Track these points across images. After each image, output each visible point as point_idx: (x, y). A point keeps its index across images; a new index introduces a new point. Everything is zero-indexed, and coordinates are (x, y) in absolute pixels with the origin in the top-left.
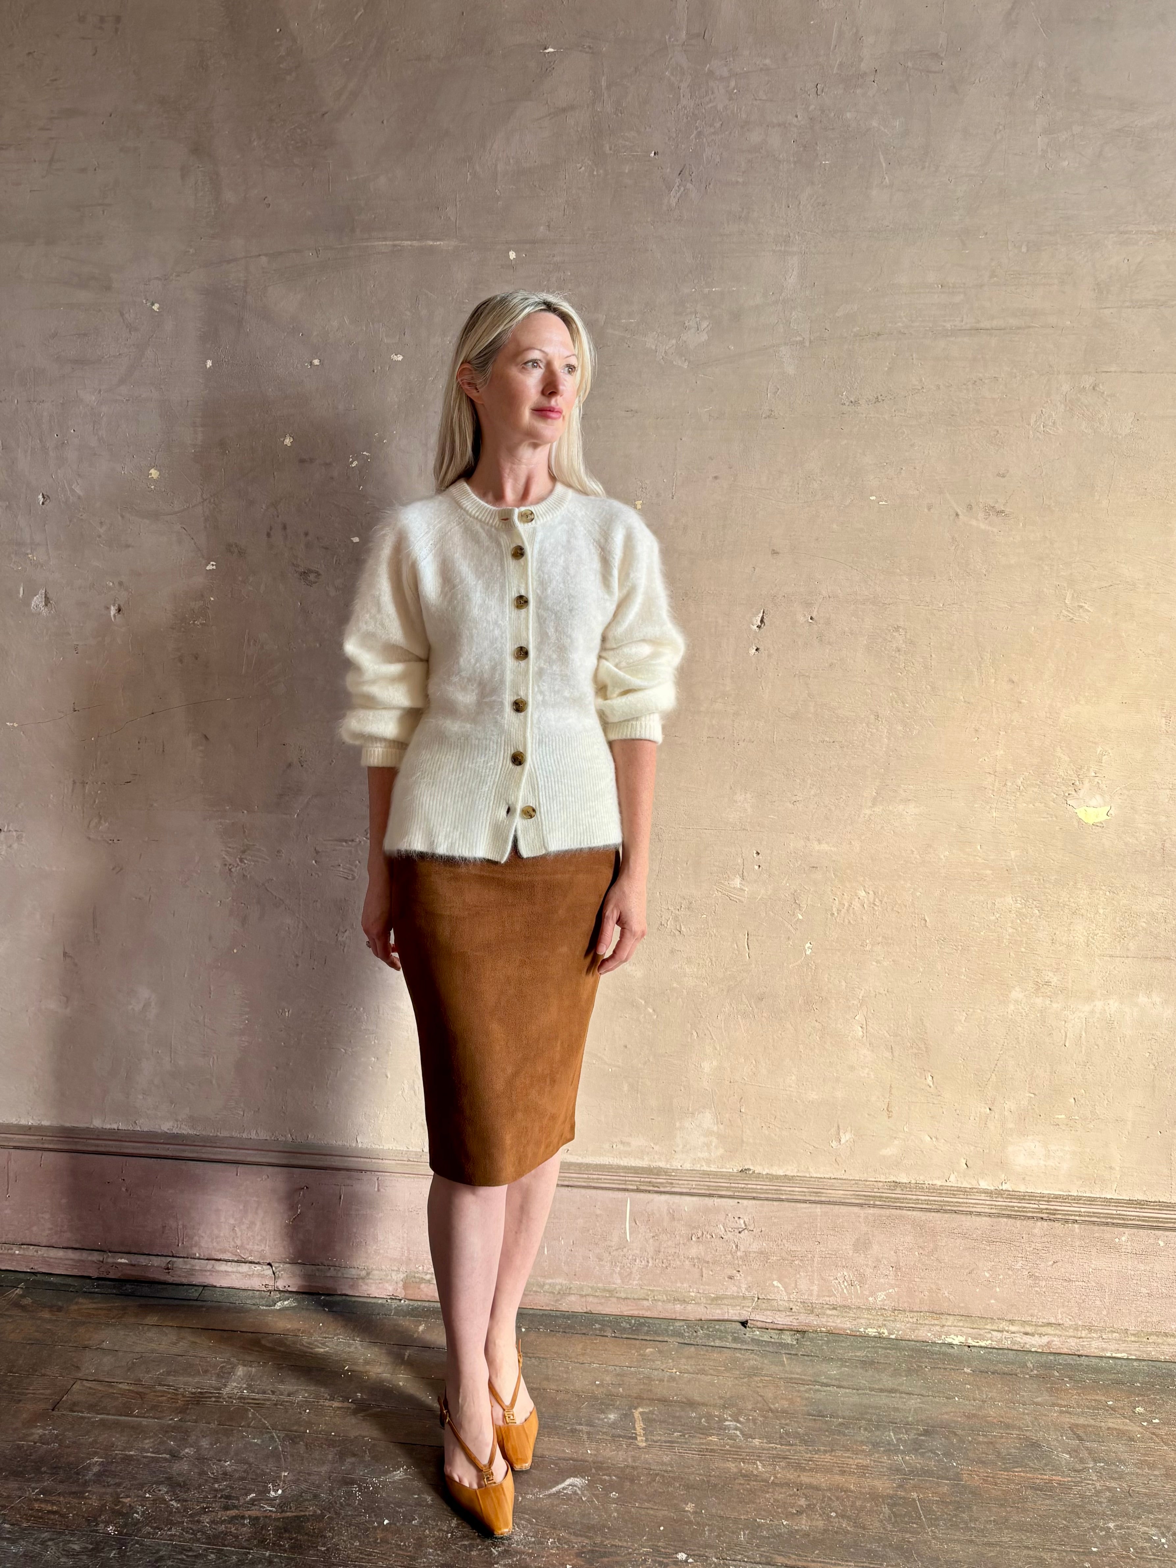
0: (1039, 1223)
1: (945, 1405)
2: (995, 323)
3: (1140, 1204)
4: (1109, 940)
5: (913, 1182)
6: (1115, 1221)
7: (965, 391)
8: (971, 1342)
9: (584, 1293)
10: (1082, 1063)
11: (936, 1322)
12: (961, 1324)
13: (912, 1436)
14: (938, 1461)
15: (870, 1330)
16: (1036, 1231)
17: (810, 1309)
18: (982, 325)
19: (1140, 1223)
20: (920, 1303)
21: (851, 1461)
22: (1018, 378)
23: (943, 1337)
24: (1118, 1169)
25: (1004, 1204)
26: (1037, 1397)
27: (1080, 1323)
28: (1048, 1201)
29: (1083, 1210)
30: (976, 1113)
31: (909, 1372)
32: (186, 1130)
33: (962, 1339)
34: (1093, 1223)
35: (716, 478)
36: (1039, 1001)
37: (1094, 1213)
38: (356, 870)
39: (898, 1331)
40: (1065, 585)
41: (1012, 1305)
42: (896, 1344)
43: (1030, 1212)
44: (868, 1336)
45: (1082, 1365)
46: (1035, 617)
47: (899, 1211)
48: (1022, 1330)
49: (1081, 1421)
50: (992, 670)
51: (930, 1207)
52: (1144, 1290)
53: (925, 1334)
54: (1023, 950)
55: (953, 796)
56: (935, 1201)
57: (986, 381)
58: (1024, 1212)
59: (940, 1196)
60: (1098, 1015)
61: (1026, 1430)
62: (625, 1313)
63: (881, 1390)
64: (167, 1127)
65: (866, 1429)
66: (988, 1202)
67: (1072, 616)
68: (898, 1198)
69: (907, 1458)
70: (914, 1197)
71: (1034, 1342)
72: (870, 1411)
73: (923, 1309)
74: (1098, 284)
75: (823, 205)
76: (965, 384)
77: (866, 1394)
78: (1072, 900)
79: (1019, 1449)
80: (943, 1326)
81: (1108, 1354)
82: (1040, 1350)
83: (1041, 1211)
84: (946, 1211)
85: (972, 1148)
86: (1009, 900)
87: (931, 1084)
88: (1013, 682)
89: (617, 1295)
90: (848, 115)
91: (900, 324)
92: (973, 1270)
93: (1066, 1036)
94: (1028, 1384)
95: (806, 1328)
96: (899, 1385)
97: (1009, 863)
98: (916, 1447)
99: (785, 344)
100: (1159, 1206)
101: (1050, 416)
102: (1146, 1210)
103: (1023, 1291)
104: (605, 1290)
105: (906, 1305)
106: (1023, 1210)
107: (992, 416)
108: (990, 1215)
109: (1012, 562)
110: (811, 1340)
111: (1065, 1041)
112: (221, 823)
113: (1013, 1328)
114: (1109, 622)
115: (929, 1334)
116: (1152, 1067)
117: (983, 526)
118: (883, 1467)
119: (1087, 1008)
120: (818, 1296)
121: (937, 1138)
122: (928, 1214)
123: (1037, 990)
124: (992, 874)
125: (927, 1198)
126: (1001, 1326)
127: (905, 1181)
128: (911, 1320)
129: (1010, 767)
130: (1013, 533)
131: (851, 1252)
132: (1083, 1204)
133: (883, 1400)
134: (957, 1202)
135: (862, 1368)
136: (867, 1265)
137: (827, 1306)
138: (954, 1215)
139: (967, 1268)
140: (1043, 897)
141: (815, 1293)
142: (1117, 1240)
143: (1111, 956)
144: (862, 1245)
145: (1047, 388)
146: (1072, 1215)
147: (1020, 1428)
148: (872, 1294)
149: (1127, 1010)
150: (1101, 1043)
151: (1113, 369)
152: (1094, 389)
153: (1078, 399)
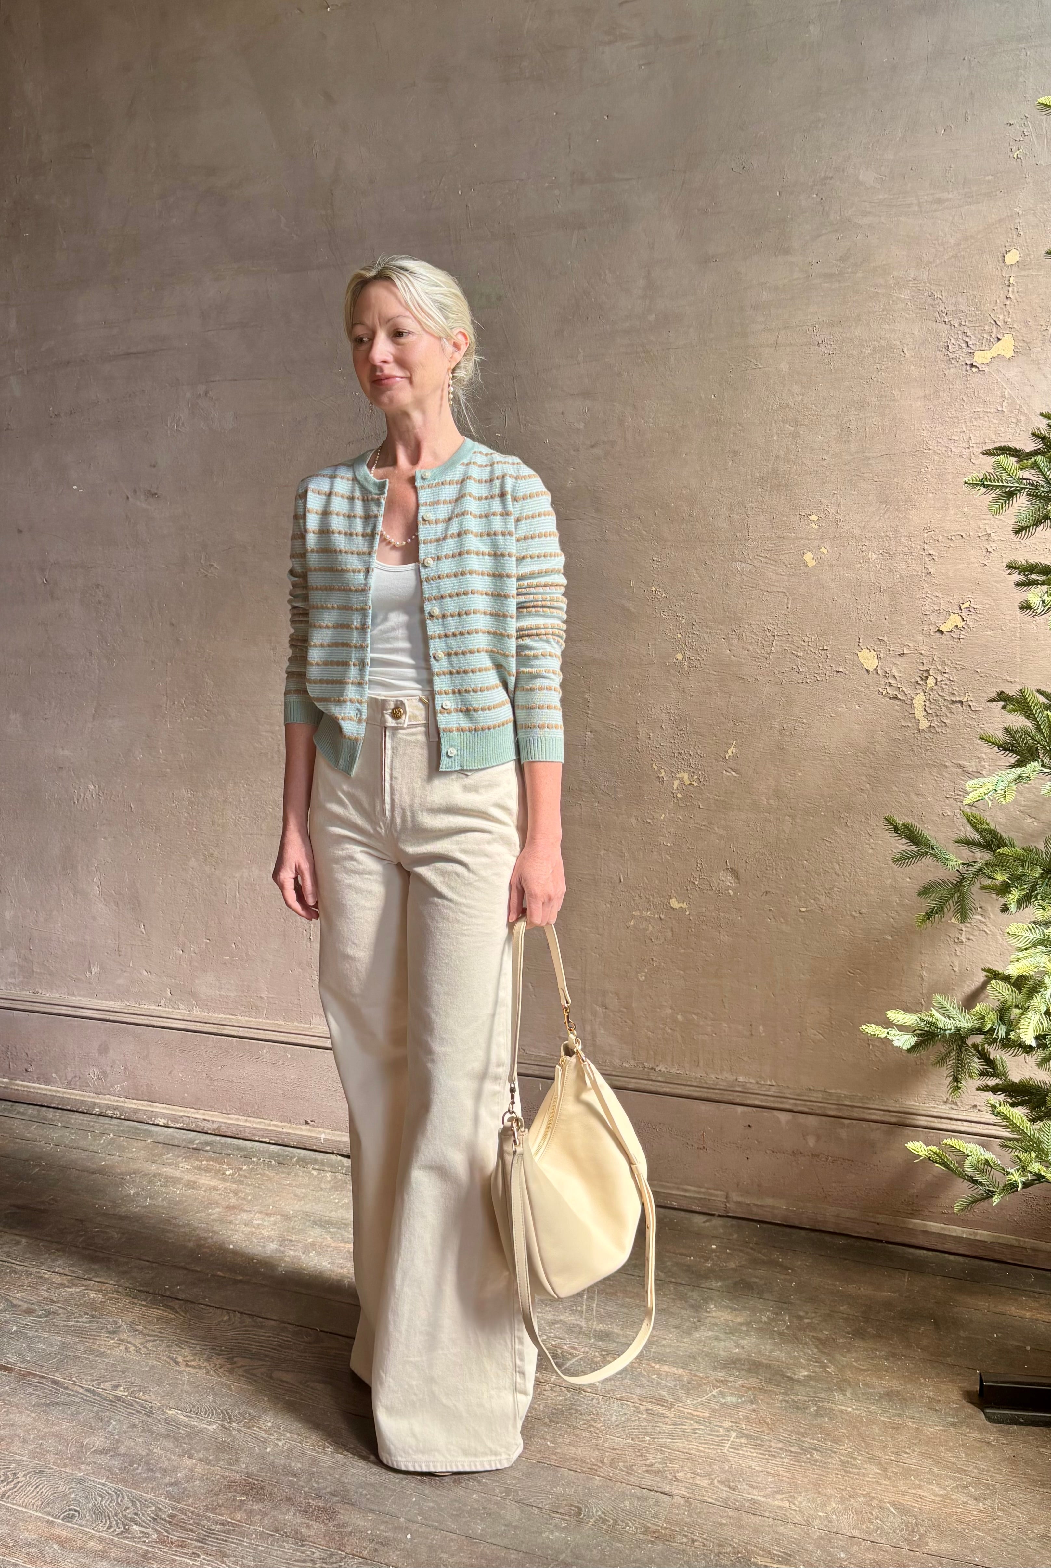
6: (259, 1037)
8: (170, 1124)
10: (236, 916)
11: (148, 1108)
12: (163, 1110)
15: (108, 1111)
18: (132, 351)
20: (141, 1094)
22: (157, 390)
23: (152, 1119)
24: (266, 998)
30: (174, 954)
33: (166, 1122)
34: (246, 1038)
36: (207, 868)
40: (200, 549)
43: (205, 1028)
46: (184, 572)
47: (124, 1025)
50: (160, 614)
51: (144, 1023)
52: (279, 1091)
54: (195, 829)
57: (138, 394)
60: (244, 879)
67: (206, 570)
73: (143, 1099)
74: (202, 313)
78: (223, 791)
82: (213, 1132)
84: (153, 1026)
85: (173, 980)
86: (183, 791)
87: (143, 931)
88: (173, 625)
90: (39, 197)
91: (81, 354)
92: (172, 1071)
93: (226, 895)
97: (181, 763)
99: (12, 374)
101: (180, 418)
103: (204, 1088)
105: (133, 1095)
107: (143, 421)
108: (181, 1030)
109: (165, 533)
111: (225, 899)
113: (195, 1115)
114: (232, 577)
115: (144, 1117)
117: (144, 506)
119: (238, 874)
121: (151, 972)
122: (143, 1028)
123: (206, 860)
124: (171, 772)
129: (175, 688)
130: (164, 510)
131: (97, 1055)
136: (108, 1065)
138: (159, 1029)
139: (167, 1069)
142: (260, 1052)
143: (251, 834)
144: (104, 1049)
145: (177, 396)
146: (233, 1032)
148: (112, 1086)
149: (264, 875)
150: (249, 901)
151: (217, 379)
152: (206, 395)
153: (197, 403)
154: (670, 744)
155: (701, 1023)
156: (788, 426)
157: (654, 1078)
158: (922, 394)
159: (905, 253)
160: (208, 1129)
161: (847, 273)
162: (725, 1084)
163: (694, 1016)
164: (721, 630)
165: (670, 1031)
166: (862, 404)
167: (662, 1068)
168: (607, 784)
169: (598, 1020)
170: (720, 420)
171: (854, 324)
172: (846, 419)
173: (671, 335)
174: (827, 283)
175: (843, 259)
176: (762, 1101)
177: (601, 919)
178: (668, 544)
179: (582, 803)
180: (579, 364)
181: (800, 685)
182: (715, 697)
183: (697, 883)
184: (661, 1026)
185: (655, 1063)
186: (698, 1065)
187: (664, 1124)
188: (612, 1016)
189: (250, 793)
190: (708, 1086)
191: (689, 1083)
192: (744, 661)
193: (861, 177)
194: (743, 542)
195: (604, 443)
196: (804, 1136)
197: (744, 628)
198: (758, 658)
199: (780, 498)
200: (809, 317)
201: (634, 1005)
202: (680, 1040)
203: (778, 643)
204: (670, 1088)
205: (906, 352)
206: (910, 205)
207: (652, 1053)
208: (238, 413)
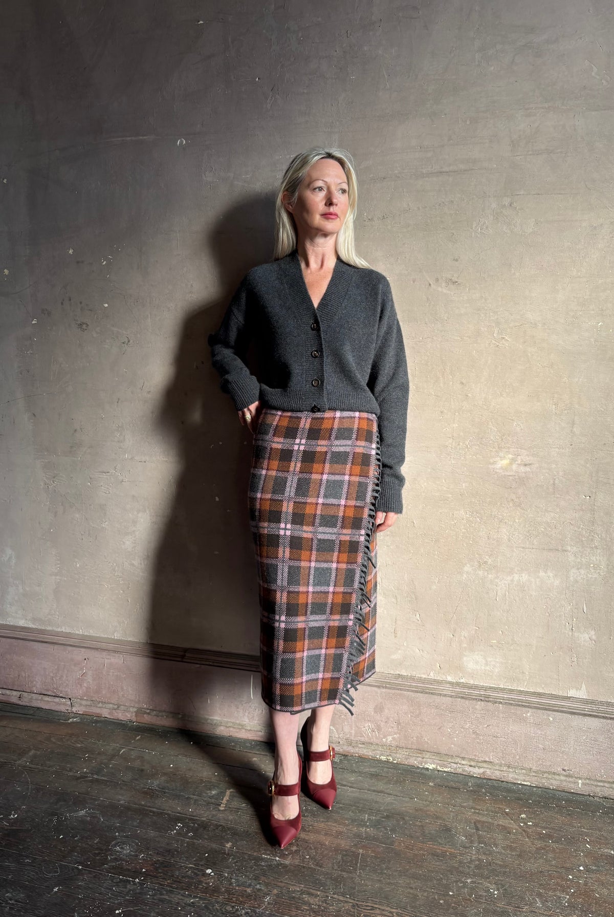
0: (479, 703)
1: (407, 802)
2: (451, 168)
3: (540, 695)
4: (522, 538)
5: (409, 675)
6: (523, 704)
7: (434, 210)
8: (439, 768)
9: (228, 726)
10: (506, 610)
11: (420, 755)
12: (434, 757)
13: (378, 818)
14: (385, 833)
15: (382, 757)
16: (477, 707)
17: (350, 743)
18: (444, 170)
19: (538, 706)
20: (412, 744)
21: (335, 828)
22: (465, 201)
23: (423, 764)
24: (527, 673)
25: (460, 690)
26: (464, 803)
27: (503, 762)
28: (485, 690)
29: (505, 696)
30: (445, 637)
31: (396, 782)
32: (31, 625)
33: (434, 766)
34: (511, 704)
36: (481, 573)
37: (512, 698)
38: (110, 489)
39: (398, 759)
40: (494, 325)
41: (464, 749)
42: (396, 766)
43: (474, 696)
44: (381, 760)
45: (501, 786)
46: (476, 345)
47: (399, 692)
48: (469, 764)
49: (484, 819)
50: (451, 377)
51: (417, 690)
52: (540, 746)
53: (414, 762)
54: (471, 542)
55: (429, 450)
56: (420, 686)
57: (447, 203)
58: (470, 695)
59: (423, 683)
60: (515, 583)
61: (447, 821)
62: (250, 738)
63: (374, 791)
64: (22, 623)
65: (353, 812)
66: (451, 689)
67: (498, 344)
68: (400, 684)
69: (368, 830)
70: (409, 684)
71: (475, 771)
72: (361, 802)
73: (413, 748)
74: (512, 142)
75: (352, 103)
76: (434, 206)
77: (365, 792)
78: (499, 514)
79: (437, 831)
80: (423, 758)
81: (519, 782)
82: (479, 776)
83: (481, 695)
84: (426, 693)
85: (443, 657)
86: (462, 512)
87: (419, 619)
88: (463, 384)
89: (246, 728)
90: (366, 48)
91: (396, 172)
92: (441, 727)
93: (497, 594)
94: (464, 795)
95: (348, 754)
96: (387, 789)
97: (462, 491)
98: (376, 825)
100: (552, 697)
101: (485, 223)
102: (543, 699)
103: (470, 741)
104: (239, 724)
105: (404, 744)
106: (470, 694)
107: (450, 225)
108: (451, 696)
109: (462, 312)
110: (348, 760)
111: (496, 597)
112: (43, 462)
113: (463, 762)
114: (521, 346)
115: (415, 762)
116: (548, 614)
117: (445, 291)
118: (351, 833)
119: (509, 578)
120: (355, 736)
121: (422, 651)
122: (416, 694)
123: (480, 566)
124: (452, 497)
125: (416, 684)
126: (457, 760)
127: (405, 674)
128: (405, 753)
129: (462, 434)
130: (463, 294)
131: (373, 713)
132: (506, 693)
133: (372, 796)
134: (433, 688)
135: (370, 778)
136: (382, 721)
137: (360, 742)
138: (431, 695)
139: (438, 726)
140: (482, 512)
141: (353, 735)
142: (525, 715)
143: (523, 548)
144: (379, 709)
145: (482, 206)
146: (498, 699)
147: (444, 820)
148: (385, 737)
149: (533, 580)
150: (517, 599)
151: (522, 193)
152: (510, 205)
153: (501, 212)
160: (474, 773)
189: (526, 516)
208: (539, 219)
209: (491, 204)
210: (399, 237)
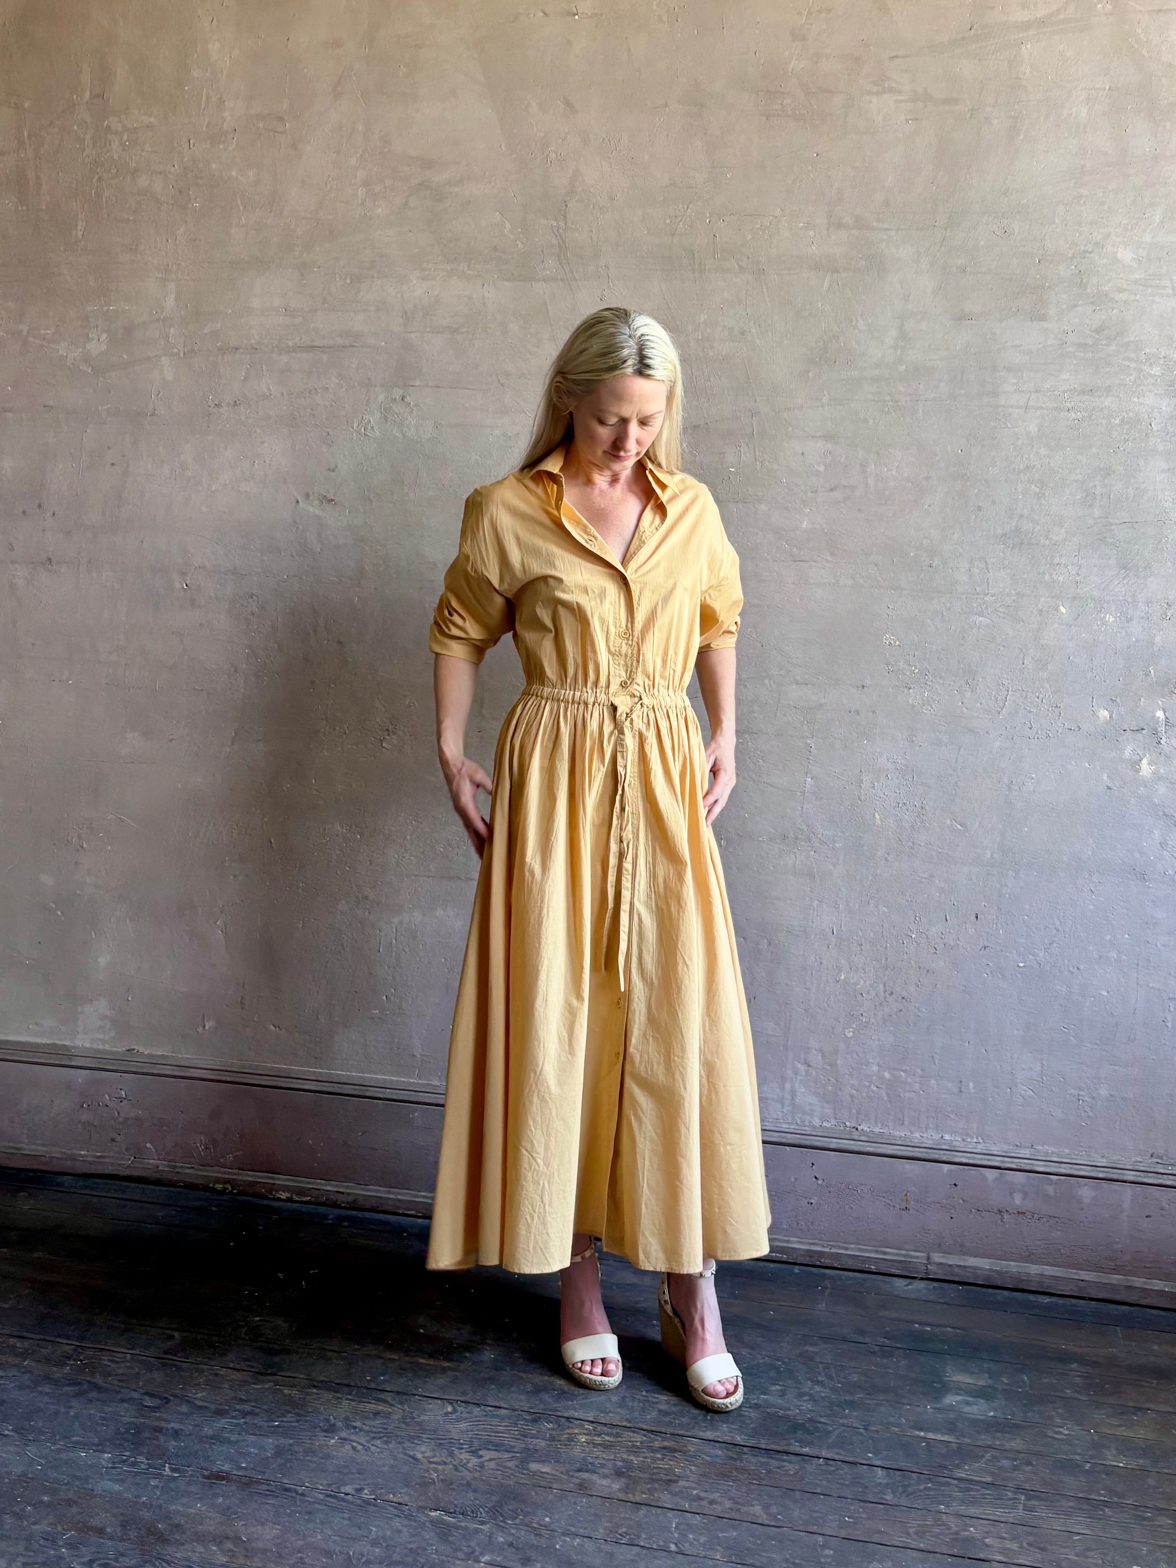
0: (352, 1100)
2: (326, 342)
4: (415, 862)
10: (392, 966)
11: (269, 1180)
12: (289, 1182)
15: (217, 1185)
16: (349, 1107)
18: (316, 344)
20: (260, 1165)
22: (344, 389)
23: (274, 1193)
24: (419, 1056)
30: (310, 1007)
33: (288, 1195)
35: (113, 464)
36: (359, 912)
39: (239, 1187)
41: (330, 1168)
44: (215, 1189)
46: (358, 589)
50: (325, 633)
54: (347, 869)
57: (320, 390)
60: (405, 926)
74: (405, 312)
75: (195, 240)
85: (307, 1036)
86: (337, 826)
88: (341, 643)
90: (214, 166)
91: (253, 341)
92: (300, 1138)
93: (380, 943)
97: (337, 795)
99: (165, 355)
101: (369, 421)
103: (338, 1156)
105: (249, 1166)
107: (324, 420)
109: (341, 543)
111: (380, 947)
115: (263, 1190)
116: (446, 970)
117: (317, 510)
119: (397, 919)
120: (181, 1156)
121: (279, 1027)
123: (358, 903)
124: (324, 804)
129: (338, 714)
130: (339, 517)
131: (206, 1120)
136: (219, 1132)
137: (188, 1165)
138: (287, 1092)
141: (179, 1154)
142: (411, 1116)
143: (415, 873)
144: (216, 1115)
145: (367, 398)
148: (223, 1156)
149: (428, 921)
150: (407, 949)
151: (417, 384)
152: (402, 400)
153: (391, 408)
154: (895, 794)
155: (909, 1080)
156: (1033, 486)
157: (856, 1138)
158: (1166, 467)
159: (1157, 332)
161: (1102, 345)
162: (930, 1142)
163: (902, 1073)
164: (954, 682)
165: (875, 1088)
166: (1108, 472)
167: (864, 1127)
168: (826, 832)
169: (799, 1078)
170: (966, 474)
171: (1105, 394)
172: (1091, 484)
173: (921, 386)
174: (1081, 352)
175: (1097, 331)
176: (969, 1158)
177: (810, 973)
178: (905, 592)
179: (797, 851)
180: (823, 406)
181: (1032, 741)
182: (944, 748)
183: (914, 936)
184: (867, 1084)
185: (857, 1121)
186: (903, 1124)
187: (866, 1185)
188: (814, 1073)
189: (419, 830)
190: (913, 1145)
191: (893, 1142)
192: (976, 715)
193: (1119, 256)
194: (982, 596)
195: (845, 487)
196: (1011, 1193)
197: (978, 681)
198: (990, 712)
199: (1022, 556)
200: (1061, 383)
201: (839, 1062)
202: (885, 1097)
203: (1012, 698)
204: (873, 1147)
205: (1153, 425)
206: (1164, 287)
207: (854, 1111)
208: (440, 421)
209: (377, 396)
210: (256, 432)
